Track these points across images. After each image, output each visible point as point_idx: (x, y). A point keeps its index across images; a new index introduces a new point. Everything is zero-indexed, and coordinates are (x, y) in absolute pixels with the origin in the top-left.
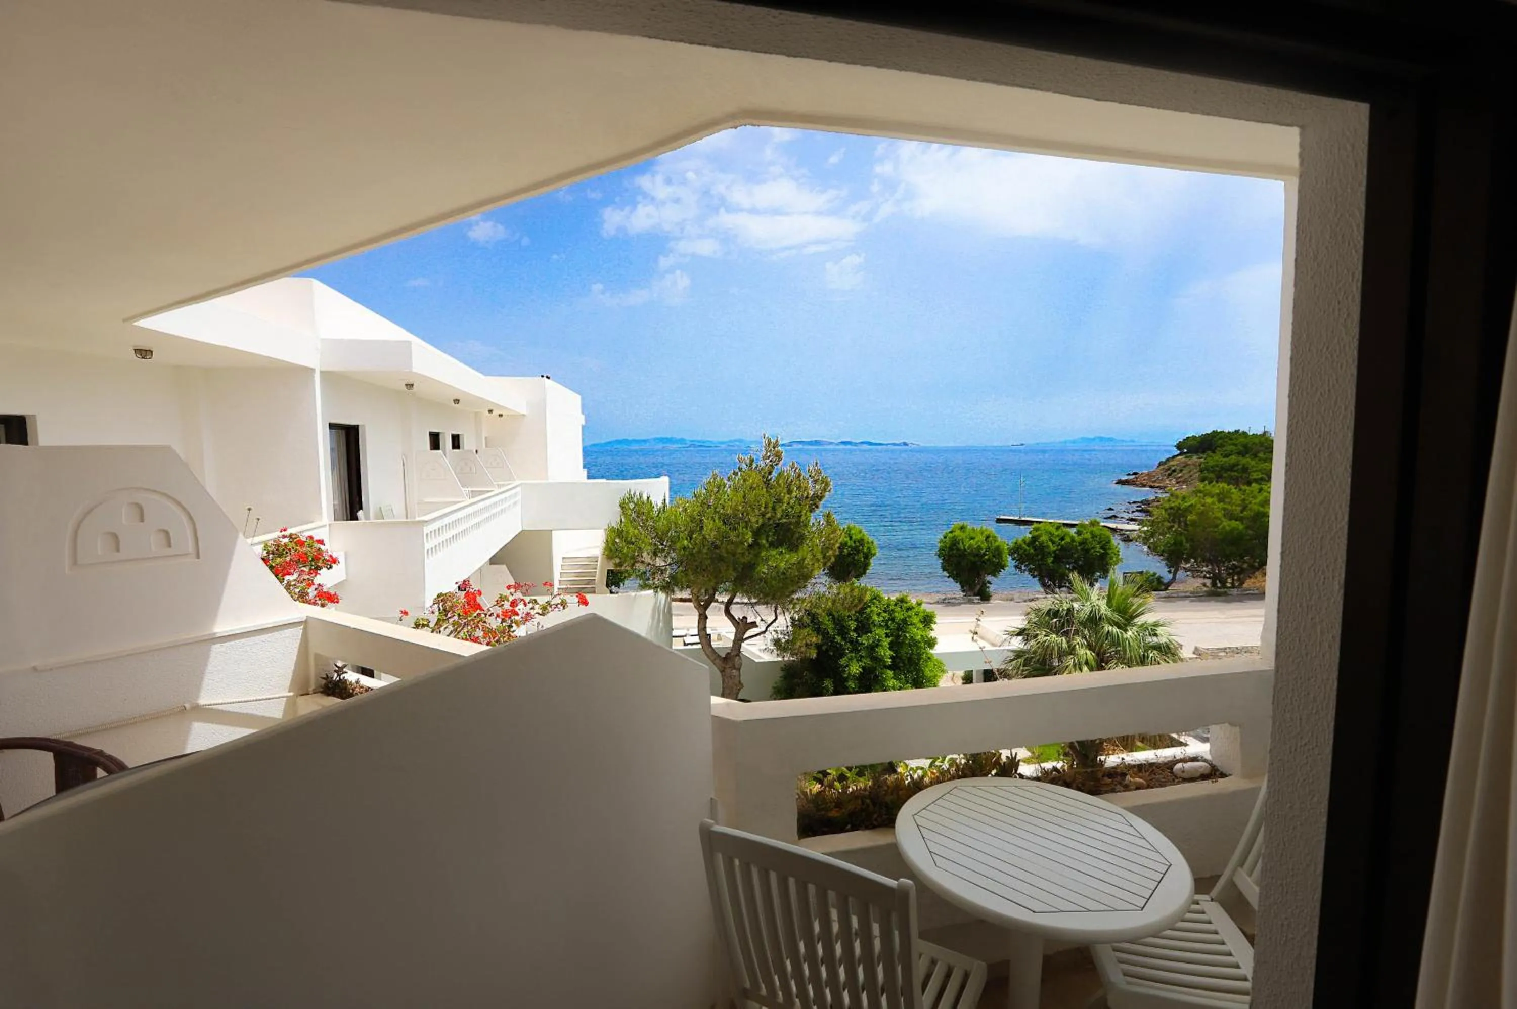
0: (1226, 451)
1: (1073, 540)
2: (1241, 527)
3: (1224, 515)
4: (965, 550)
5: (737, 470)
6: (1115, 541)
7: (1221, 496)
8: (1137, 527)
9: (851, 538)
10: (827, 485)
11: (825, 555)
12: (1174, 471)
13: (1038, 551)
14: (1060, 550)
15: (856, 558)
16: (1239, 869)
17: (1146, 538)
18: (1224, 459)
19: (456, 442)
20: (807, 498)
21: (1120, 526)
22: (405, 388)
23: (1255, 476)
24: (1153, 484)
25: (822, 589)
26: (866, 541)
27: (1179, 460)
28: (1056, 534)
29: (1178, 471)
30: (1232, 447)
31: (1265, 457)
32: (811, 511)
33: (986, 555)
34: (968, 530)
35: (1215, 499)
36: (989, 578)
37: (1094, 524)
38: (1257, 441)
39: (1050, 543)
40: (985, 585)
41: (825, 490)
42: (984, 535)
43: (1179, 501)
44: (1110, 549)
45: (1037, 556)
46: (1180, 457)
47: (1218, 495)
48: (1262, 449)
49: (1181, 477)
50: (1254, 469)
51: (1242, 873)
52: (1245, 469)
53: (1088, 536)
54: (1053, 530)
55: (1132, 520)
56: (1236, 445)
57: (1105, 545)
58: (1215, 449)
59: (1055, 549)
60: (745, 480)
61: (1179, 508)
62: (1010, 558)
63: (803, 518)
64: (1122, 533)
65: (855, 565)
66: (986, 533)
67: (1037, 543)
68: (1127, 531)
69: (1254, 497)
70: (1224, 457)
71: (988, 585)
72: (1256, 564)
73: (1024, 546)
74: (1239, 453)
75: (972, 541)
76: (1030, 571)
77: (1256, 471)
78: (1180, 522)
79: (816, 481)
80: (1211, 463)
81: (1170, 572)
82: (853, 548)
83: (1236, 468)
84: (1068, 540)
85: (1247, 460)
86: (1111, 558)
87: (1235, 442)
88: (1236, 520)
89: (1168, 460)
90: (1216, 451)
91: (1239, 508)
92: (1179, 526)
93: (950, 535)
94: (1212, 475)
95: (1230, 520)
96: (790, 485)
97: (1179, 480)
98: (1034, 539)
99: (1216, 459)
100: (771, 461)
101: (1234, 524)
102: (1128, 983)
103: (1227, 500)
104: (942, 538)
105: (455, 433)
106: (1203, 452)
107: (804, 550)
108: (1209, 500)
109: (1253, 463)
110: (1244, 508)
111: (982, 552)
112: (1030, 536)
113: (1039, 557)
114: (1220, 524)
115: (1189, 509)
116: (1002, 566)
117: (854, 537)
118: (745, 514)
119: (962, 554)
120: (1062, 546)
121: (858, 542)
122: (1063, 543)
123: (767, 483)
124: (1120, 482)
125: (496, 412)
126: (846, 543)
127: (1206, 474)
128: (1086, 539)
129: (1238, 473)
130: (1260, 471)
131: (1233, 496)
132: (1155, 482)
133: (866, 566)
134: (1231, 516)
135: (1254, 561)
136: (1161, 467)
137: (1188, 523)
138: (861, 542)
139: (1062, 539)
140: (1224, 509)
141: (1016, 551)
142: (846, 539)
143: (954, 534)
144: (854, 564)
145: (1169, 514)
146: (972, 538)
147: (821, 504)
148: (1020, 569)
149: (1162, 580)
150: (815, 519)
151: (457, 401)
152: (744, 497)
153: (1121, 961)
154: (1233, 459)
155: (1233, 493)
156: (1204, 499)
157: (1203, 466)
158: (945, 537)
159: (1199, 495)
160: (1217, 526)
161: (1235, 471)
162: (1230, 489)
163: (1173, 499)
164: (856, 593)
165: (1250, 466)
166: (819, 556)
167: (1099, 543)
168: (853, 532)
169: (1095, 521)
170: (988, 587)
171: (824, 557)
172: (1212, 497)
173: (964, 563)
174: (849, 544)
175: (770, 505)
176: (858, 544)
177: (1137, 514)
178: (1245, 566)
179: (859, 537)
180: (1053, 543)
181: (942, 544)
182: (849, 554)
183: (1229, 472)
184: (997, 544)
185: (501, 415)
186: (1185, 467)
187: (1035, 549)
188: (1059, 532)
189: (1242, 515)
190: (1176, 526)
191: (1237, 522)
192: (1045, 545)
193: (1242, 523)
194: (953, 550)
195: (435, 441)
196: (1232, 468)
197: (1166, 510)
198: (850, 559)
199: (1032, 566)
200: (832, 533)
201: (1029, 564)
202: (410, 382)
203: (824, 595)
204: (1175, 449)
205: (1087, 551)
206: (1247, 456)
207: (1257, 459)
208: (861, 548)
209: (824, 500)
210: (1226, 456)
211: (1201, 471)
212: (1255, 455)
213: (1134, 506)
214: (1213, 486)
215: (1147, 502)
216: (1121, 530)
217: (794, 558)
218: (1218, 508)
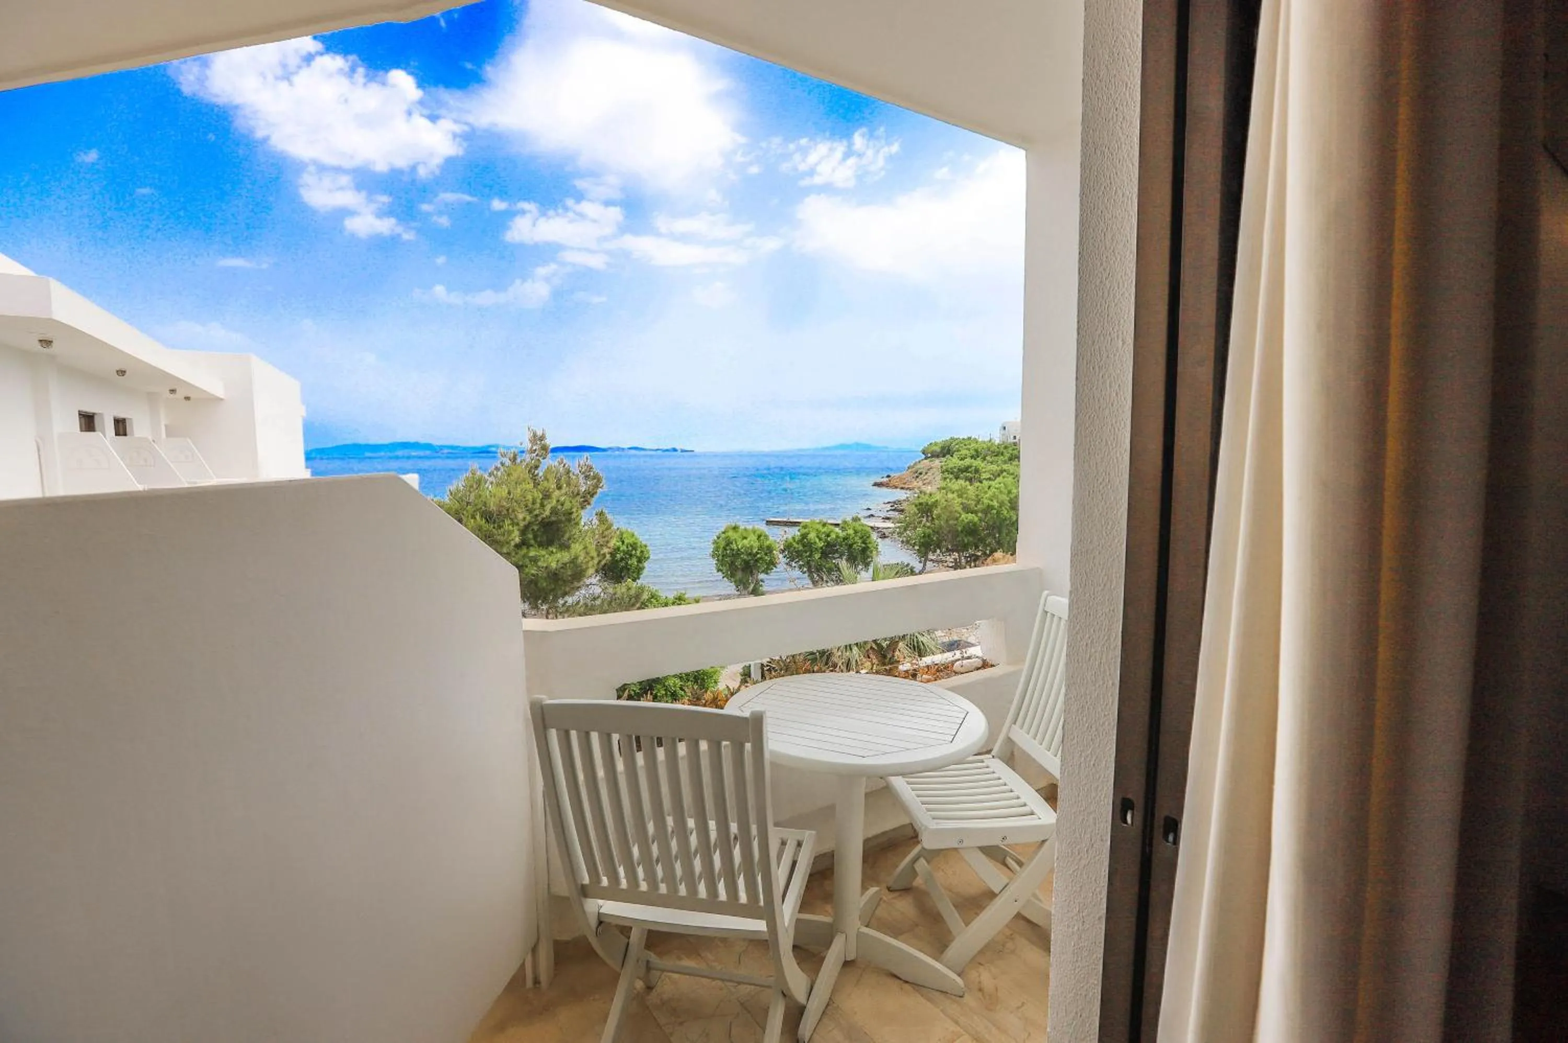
0: (961, 455)
1: (838, 537)
2: (976, 519)
3: (962, 509)
4: (739, 550)
5: (499, 465)
6: (874, 536)
7: (960, 493)
8: (892, 525)
9: (623, 542)
10: (599, 480)
11: (599, 552)
12: (921, 474)
13: (806, 548)
14: (826, 546)
15: (629, 562)
16: (1013, 725)
17: (900, 533)
18: (962, 462)
19: (121, 427)
20: (578, 494)
21: (878, 525)
22: (39, 347)
23: (984, 476)
24: (903, 486)
25: (597, 590)
26: (639, 545)
27: (924, 464)
28: (823, 531)
29: (924, 473)
30: (966, 451)
31: (991, 460)
32: (582, 508)
33: (758, 553)
34: (740, 531)
35: (955, 495)
36: (762, 576)
37: (856, 519)
38: (985, 446)
39: (817, 540)
40: (758, 583)
41: (597, 486)
42: (756, 534)
43: (927, 497)
44: (870, 543)
45: (806, 553)
46: (925, 461)
47: (957, 491)
48: (990, 453)
49: (927, 479)
50: (984, 470)
51: (1016, 728)
52: (977, 471)
53: (851, 532)
54: (820, 527)
55: (888, 519)
56: (969, 449)
57: (865, 538)
58: (953, 454)
59: (821, 545)
60: (509, 475)
61: (927, 504)
62: (781, 556)
63: (574, 516)
64: (879, 530)
65: (629, 569)
66: (758, 532)
67: (805, 540)
68: (884, 528)
69: (986, 493)
70: (961, 460)
71: (761, 583)
72: (988, 552)
73: (795, 545)
74: (972, 457)
75: (745, 541)
76: (800, 567)
77: (985, 472)
78: (928, 516)
79: (587, 477)
80: (951, 465)
81: (920, 562)
82: (625, 553)
83: (970, 470)
84: (833, 536)
85: (977, 463)
86: (871, 552)
87: (968, 446)
88: (972, 513)
89: (915, 464)
90: (954, 455)
91: (973, 503)
92: (927, 521)
93: (723, 536)
94: (951, 476)
95: (967, 513)
96: (559, 480)
97: (925, 482)
98: (804, 536)
99: (954, 462)
100: (537, 455)
101: (971, 516)
102: (937, 823)
103: (965, 496)
104: (716, 538)
105: (121, 415)
106: (944, 456)
107: (576, 548)
108: (950, 496)
109: (983, 465)
110: (978, 502)
111: (755, 551)
112: (799, 534)
113: (808, 554)
114: (960, 517)
115: (935, 504)
116: (772, 564)
117: (626, 541)
118: (510, 511)
119: (737, 554)
120: (829, 543)
121: (631, 546)
122: (829, 539)
123: (534, 478)
124: (876, 484)
125: (180, 394)
126: (618, 549)
127: (946, 475)
128: (850, 535)
129: (972, 474)
130: (989, 471)
131: (969, 492)
132: (905, 484)
133: (639, 570)
134: (967, 509)
135: (987, 550)
136: (910, 470)
137: (934, 516)
138: (634, 546)
139: (828, 536)
140: (962, 504)
141: (788, 547)
142: (618, 544)
143: (727, 534)
144: (627, 568)
145: (918, 510)
146: (745, 538)
147: (593, 501)
148: (791, 566)
149: (915, 570)
150: (587, 518)
151: (122, 373)
152: (509, 493)
153: (928, 810)
154: (968, 461)
155: (968, 490)
156: (946, 495)
157: (944, 468)
158: (718, 538)
159: (942, 491)
160: (957, 519)
161: (968, 472)
162: (966, 486)
163: (922, 496)
164: (632, 592)
165: (980, 468)
166: (594, 554)
167: (861, 538)
168: (624, 536)
169: (857, 517)
170: (761, 586)
171: (598, 555)
172: (953, 493)
173: (738, 563)
174: (621, 549)
175: (538, 501)
176: (630, 548)
177: (891, 513)
178: (979, 554)
179: (631, 541)
180: (820, 539)
181: (715, 545)
182: (622, 559)
183: (965, 473)
184: (768, 543)
185: (187, 398)
186: (929, 470)
187: (804, 546)
188: (825, 529)
189: (976, 508)
190: (924, 519)
191: (973, 515)
192: (812, 541)
193: (977, 516)
194: (726, 550)
195: (88, 422)
196: (966, 469)
197: (916, 506)
198: (623, 564)
199: (801, 563)
200: (607, 529)
201: (798, 561)
202: (48, 337)
203: (599, 597)
204: (921, 454)
205: (850, 546)
206: (978, 459)
207: (986, 462)
208: (634, 552)
209: (596, 497)
210: (962, 459)
211: (943, 472)
212: (984, 459)
213: (889, 505)
214: (954, 483)
215: (899, 502)
216: (878, 528)
217: (565, 557)
218: (958, 503)
